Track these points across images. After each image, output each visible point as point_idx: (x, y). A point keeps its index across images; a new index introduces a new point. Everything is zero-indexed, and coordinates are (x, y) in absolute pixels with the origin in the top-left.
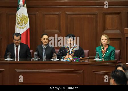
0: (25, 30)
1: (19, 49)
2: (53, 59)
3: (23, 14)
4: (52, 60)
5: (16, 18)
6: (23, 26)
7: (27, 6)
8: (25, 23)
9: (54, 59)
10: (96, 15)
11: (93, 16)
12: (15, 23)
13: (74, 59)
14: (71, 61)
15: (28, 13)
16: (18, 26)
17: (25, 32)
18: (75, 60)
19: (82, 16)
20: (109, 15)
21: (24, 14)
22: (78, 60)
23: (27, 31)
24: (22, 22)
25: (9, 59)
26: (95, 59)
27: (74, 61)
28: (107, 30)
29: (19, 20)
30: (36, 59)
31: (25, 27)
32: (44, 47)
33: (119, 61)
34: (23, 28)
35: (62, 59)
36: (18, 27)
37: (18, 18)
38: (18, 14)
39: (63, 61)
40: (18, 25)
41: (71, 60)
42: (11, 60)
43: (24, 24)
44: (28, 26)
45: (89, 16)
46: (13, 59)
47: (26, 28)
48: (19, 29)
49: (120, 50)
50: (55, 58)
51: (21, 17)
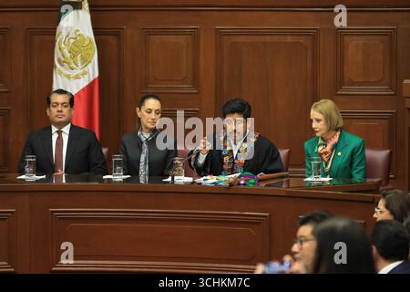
0: (84, 83)
1: (65, 139)
2: (173, 179)
3: (78, 31)
4: (170, 179)
5: (57, 44)
6: (78, 71)
7: (90, 6)
8: (86, 62)
9: (176, 178)
10: (314, 36)
11: (302, 40)
12: (53, 59)
13: (239, 177)
14: (231, 185)
15: (94, 29)
16: (62, 69)
17: (83, 89)
18: (242, 182)
19: (268, 39)
20: (355, 37)
21: (81, 32)
22: (252, 181)
23: (90, 87)
24: (73, 57)
25: (30, 177)
26: (309, 179)
27: (239, 184)
28: (349, 85)
29: (66, 51)
30: (119, 177)
31: (85, 73)
32: (145, 136)
33: (386, 185)
34: (77, 77)
35: (202, 179)
36: (61, 73)
37: (63, 46)
38: (60, 33)
39: (204, 183)
40: (62, 65)
41: (231, 180)
42: (37, 181)
43: (83, 63)
44: (93, 71)
45: (289, 39)
46: (44, 177)
47: (86, 76)
48: (65, 79)
49: (388, 151)
50: (179, 175)
51: (72, 41)
